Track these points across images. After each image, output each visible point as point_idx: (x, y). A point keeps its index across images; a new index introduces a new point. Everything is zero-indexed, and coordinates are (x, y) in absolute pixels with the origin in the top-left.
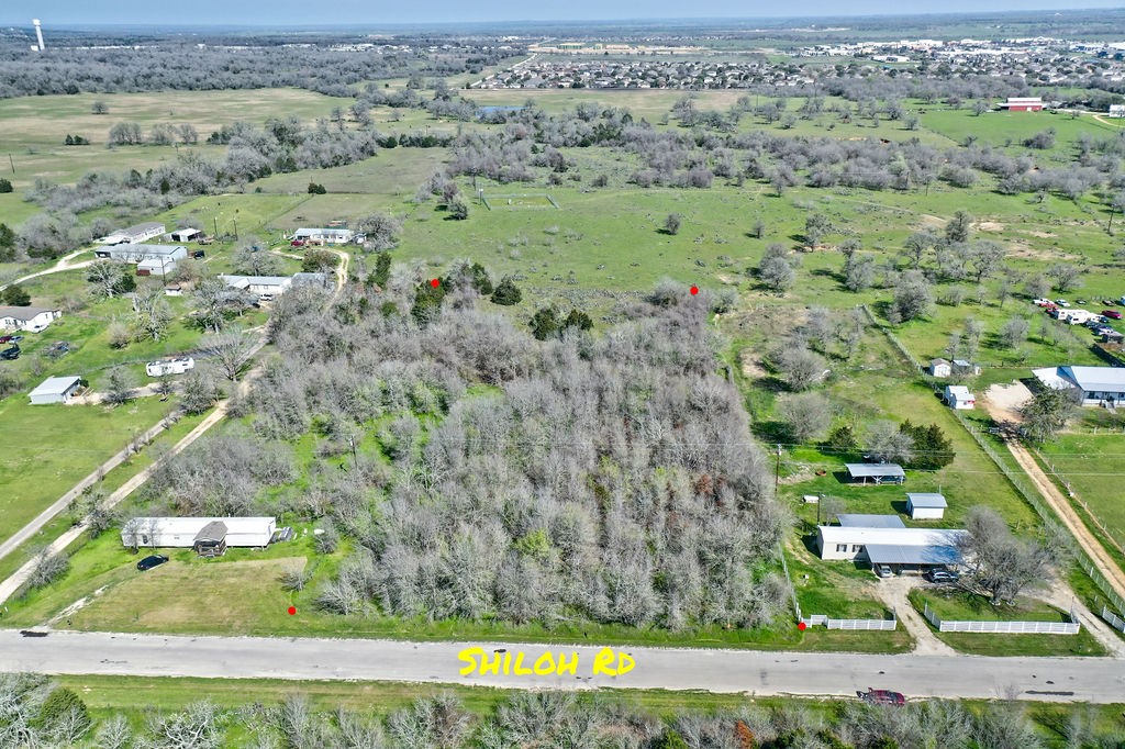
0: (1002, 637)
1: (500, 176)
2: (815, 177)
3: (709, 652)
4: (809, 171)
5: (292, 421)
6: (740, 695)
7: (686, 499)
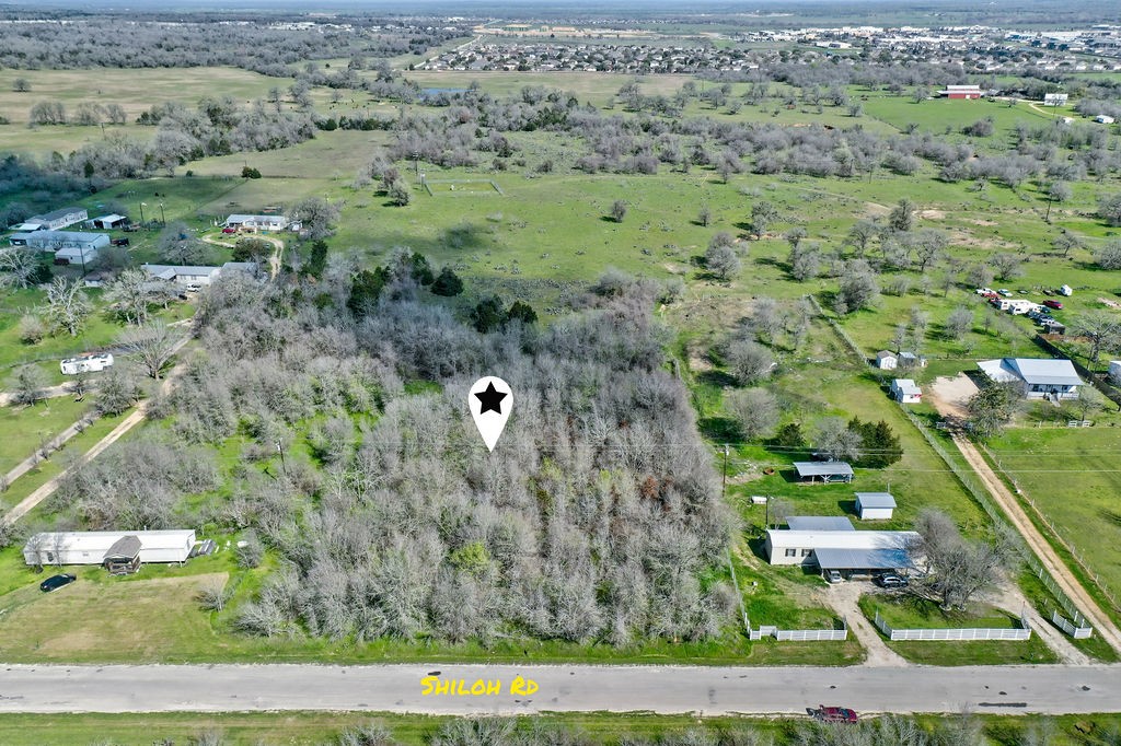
0: (953, 645)
1: (443, 161)
2: (760, 164)
3: (655, 669)
4: (754, 157)
5: (217, 423)
6: (687, 715)
7: (631, 503)
